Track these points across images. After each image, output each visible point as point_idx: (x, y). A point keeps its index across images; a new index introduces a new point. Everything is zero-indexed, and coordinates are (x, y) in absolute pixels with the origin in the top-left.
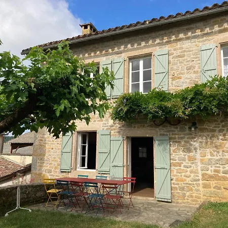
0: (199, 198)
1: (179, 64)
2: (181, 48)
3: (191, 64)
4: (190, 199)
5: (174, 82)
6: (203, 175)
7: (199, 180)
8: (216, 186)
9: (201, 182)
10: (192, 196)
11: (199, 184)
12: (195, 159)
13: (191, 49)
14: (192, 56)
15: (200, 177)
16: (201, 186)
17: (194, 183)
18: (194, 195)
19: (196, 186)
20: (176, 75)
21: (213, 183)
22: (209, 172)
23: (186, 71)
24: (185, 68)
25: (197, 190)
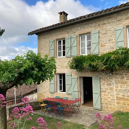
0: (115, 109)
1: (104, 38)
2: (105, 29)
3: (111, 38)
4: (110, 109)
5: (102, 48)
6: (117, 97)
7: (115, 100)
8: (123, 103)
9: (116, 101)
10: (111, 108)
11: (115, 102)
12: (113, 89)
13: (111, 29)
14: (111, 34)
15: (115, 98)
16: (116, 103)
17: (113, 101)
18: (112, 107)
19: (113, 103)
20: (103, 44)
21: (122, 102)
22: (120, 96)
23: (108, 42)
24: (108, 40)
25: (114, 105)
